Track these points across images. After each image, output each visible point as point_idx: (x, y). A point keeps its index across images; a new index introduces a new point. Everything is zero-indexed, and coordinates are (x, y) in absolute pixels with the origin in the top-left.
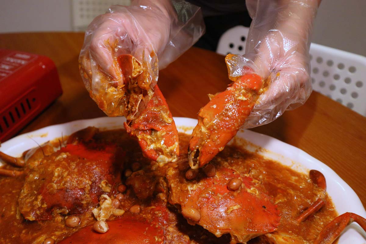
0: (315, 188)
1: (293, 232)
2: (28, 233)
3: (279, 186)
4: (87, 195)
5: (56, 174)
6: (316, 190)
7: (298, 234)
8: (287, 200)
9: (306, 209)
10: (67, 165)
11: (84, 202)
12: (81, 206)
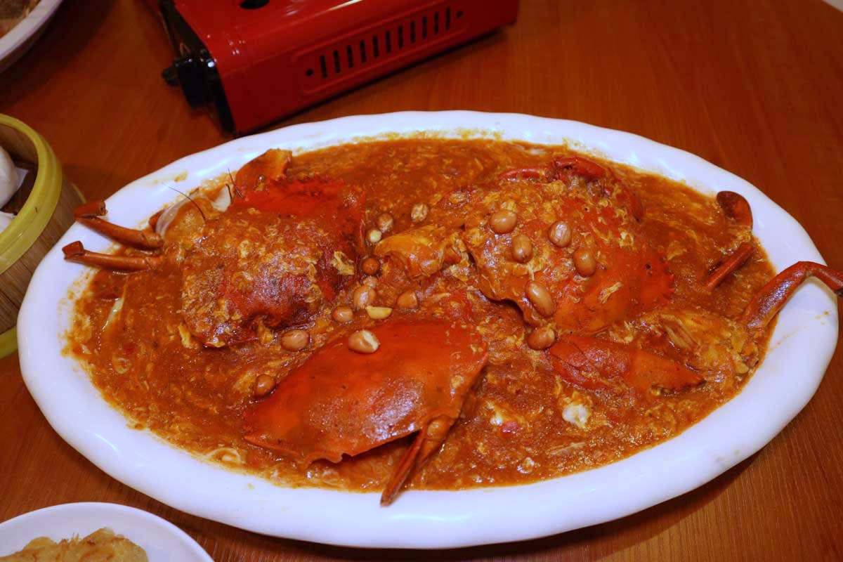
0: (730, 225)
1: (702, 307)
2: (218, 370)
3: (672, 223)
4: (314, 286)
5: (244, 253)
6: (733, 228)
7: (711, 309)
8: (688, 250)
9: (719, 264)
10: (259, 233)
11: (310, 300)
12: (305, 307)
